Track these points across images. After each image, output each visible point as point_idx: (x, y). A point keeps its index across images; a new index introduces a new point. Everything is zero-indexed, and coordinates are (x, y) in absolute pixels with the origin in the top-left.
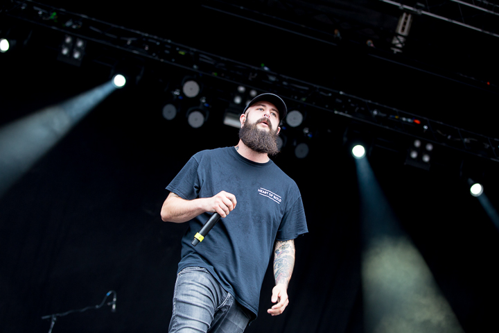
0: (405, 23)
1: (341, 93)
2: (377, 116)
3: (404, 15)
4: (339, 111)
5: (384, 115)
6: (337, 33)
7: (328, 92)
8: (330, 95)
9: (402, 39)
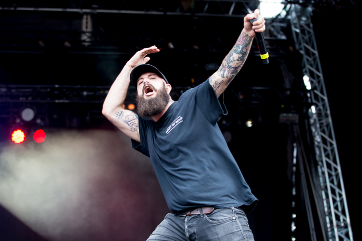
0: (87, 23)
1: (57, 86)
2: (87, 96)
3: (85, 17)
4: (59, 99)
5: (92, 93)
6: (41, 43)
7: (46, 88)
8: (49, 90)
9: (88, 34)
